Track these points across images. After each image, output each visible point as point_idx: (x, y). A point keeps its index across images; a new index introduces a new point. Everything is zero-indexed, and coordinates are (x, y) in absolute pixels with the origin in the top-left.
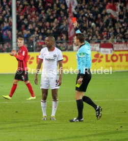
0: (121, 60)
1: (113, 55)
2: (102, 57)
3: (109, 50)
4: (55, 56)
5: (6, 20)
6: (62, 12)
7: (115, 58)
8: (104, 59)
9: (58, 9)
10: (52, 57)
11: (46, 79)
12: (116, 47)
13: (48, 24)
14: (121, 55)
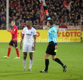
0: (72, 36)
1: (67, 33)
2: (60, 33)
3: (64, 29)
4: (32, 32)
5: (3, 10)
6: (36, 6)
7: (68, 34)
8: (61, 35)
9: (34, 4)
10: (30, 33)
11: (26, 46)
12: (69, 27)
13: (28, 13)
14: (72, 33)
